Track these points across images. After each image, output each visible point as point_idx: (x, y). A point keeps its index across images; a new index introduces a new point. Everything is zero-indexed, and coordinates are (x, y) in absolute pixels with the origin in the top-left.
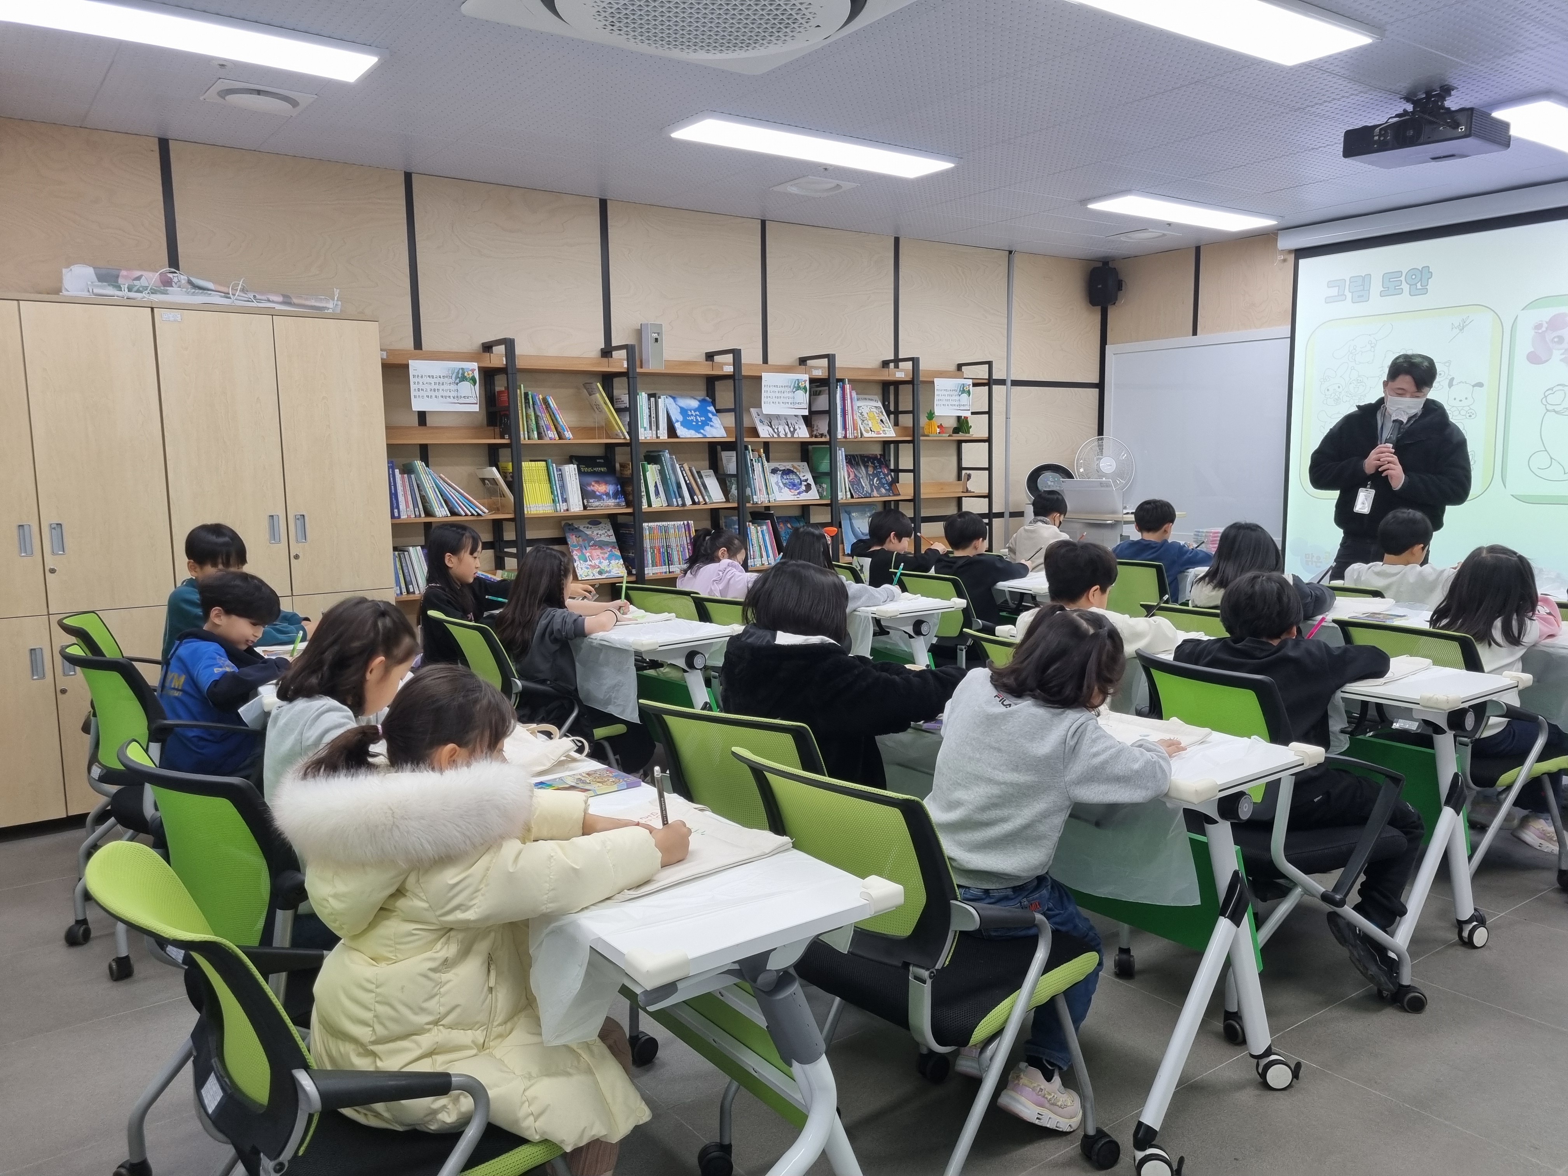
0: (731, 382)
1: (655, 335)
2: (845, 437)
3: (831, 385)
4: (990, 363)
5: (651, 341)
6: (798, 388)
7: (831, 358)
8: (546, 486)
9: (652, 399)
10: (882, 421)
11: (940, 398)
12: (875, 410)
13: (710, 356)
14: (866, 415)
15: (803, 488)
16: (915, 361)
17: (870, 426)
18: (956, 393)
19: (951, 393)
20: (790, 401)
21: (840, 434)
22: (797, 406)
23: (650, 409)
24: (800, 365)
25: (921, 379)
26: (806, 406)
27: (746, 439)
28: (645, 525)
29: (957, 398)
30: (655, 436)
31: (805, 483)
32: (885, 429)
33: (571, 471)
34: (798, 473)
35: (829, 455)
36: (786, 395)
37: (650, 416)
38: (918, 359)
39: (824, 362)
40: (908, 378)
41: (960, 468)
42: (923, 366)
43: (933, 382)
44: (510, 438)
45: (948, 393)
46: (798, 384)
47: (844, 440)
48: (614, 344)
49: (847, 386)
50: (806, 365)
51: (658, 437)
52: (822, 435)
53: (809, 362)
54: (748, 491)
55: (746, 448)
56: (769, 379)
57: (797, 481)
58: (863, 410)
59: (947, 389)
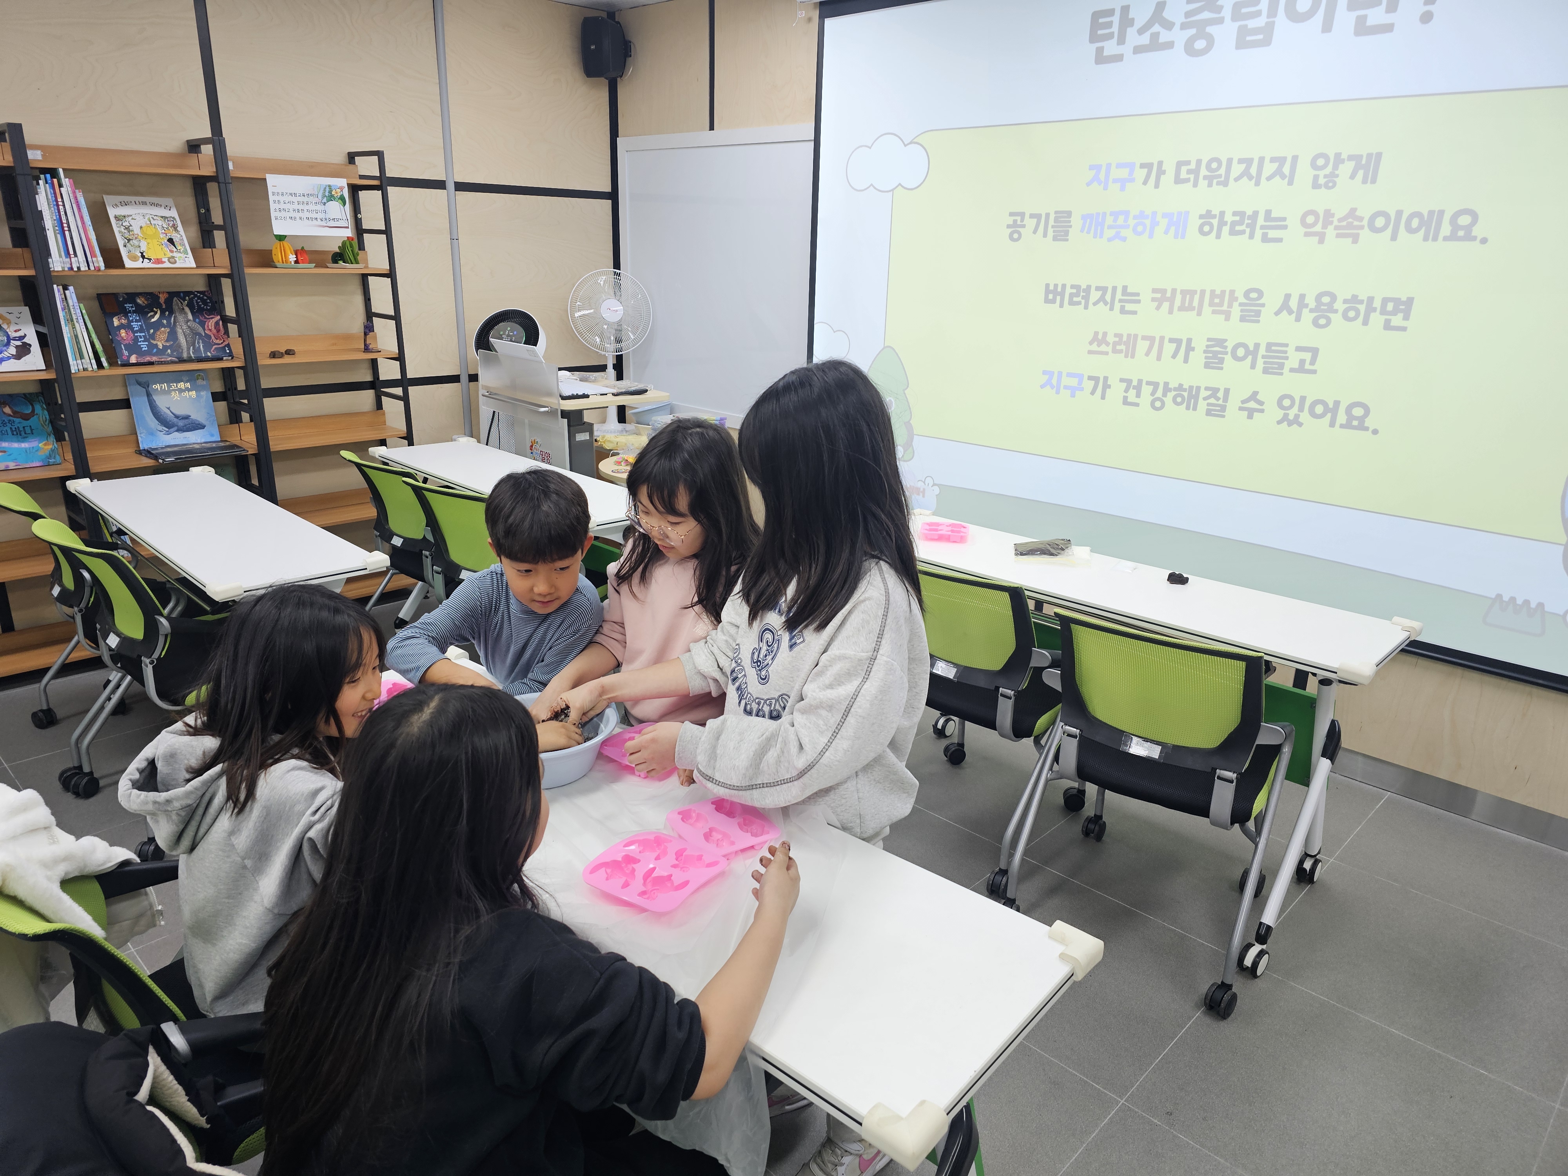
2: (73, 268)
4: (379, 154)
7: (13, 132)
10: (171, 241)
11: (282, 206)
12: (160, 223)
14: (136, 230)
15: (12, 350)
16: (215, 143)
17: (143, 248)
18: (316, 200)
19: (305, 199)
21: (57, 263)
25: (237, 176)
29: (320, 207)
31: (20, 342)
32: (175, 254)
34: (4, 326)
42: (232, 153)
43: (266, 179)
45: (299, 198)
47: (75, 276)
49: (64, 181)
57: (5, 339)
58: (132, 222)
59: (297, 192)
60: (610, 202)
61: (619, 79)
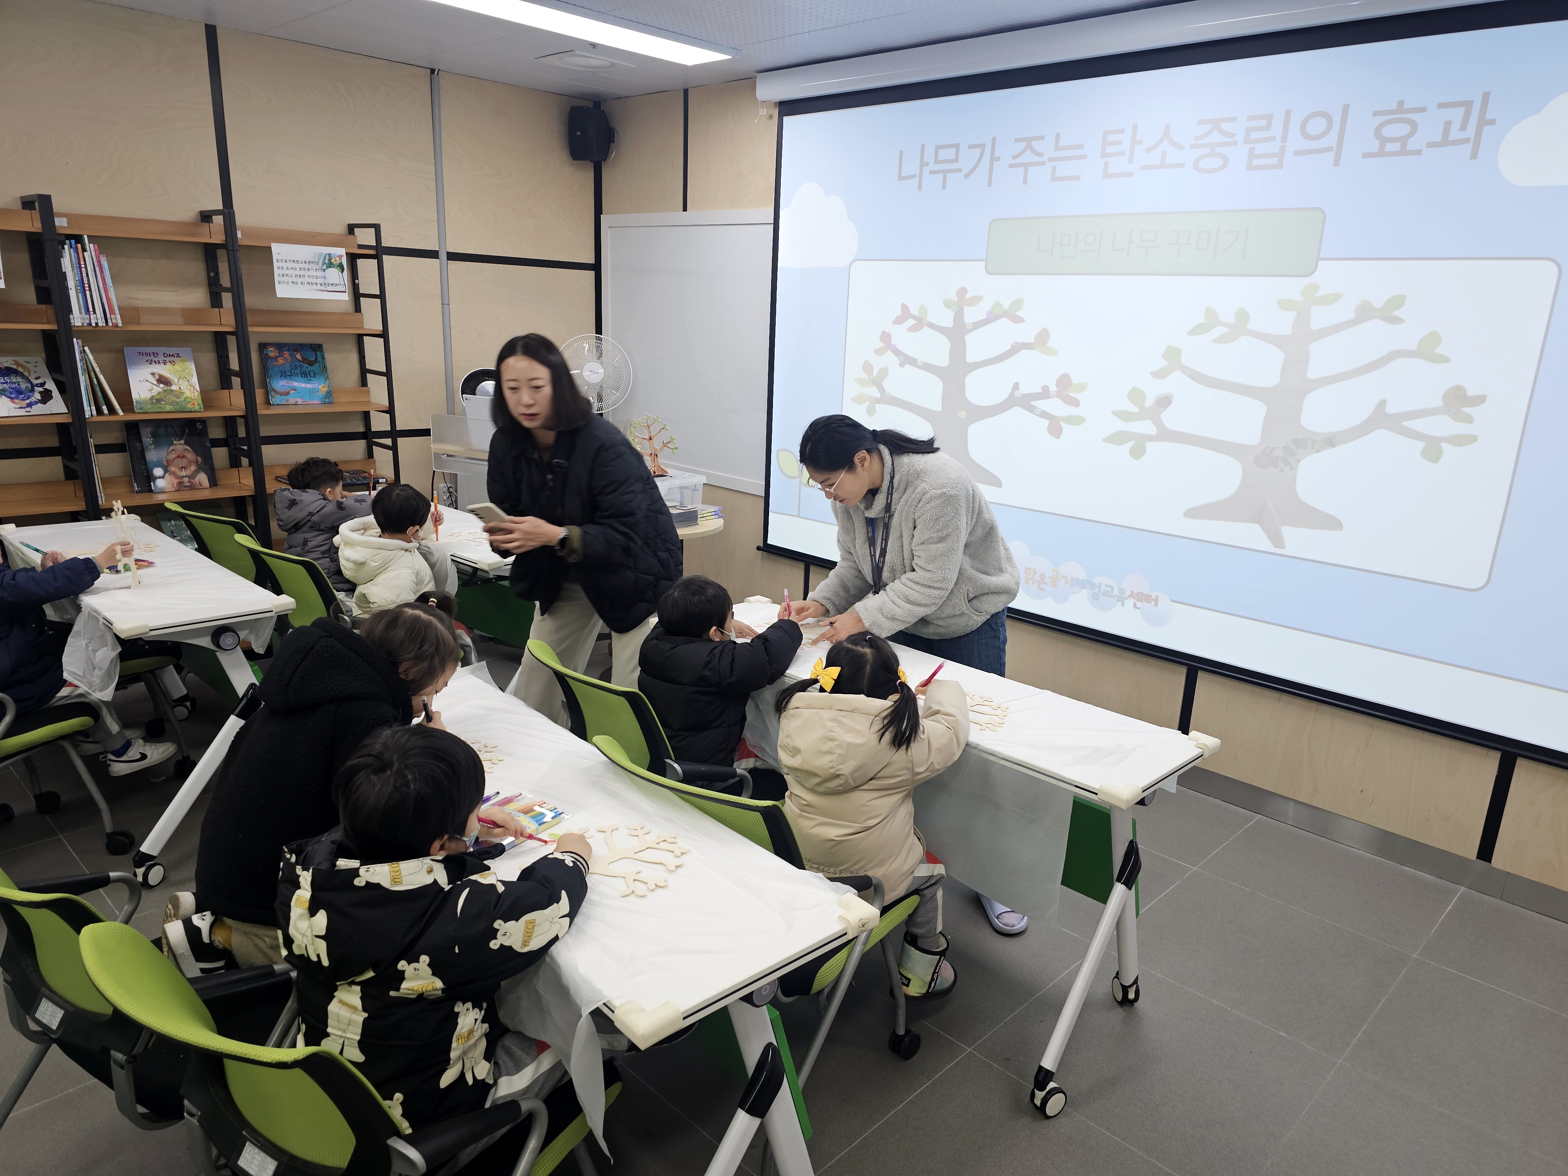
2: (89, 323)
7: (43, 200)
11: (286, 272)
15: (38, 396)
16: (225, 215)
18: (317, 267)
19: (307, 266)
21: (77, 319)
24: (24, 208)
25: (245, 244)
29: (320, 273)
31: (41, 389)
34: (26, 374)
42: (241, 224)
43: (270, 248)
45: (303, 266)
47: (88, 328)
49: (90, 247)
50: (34, 209)
57: (24, 386)
59: (300, 260)
60: (593, 272)
61: (603, 162)
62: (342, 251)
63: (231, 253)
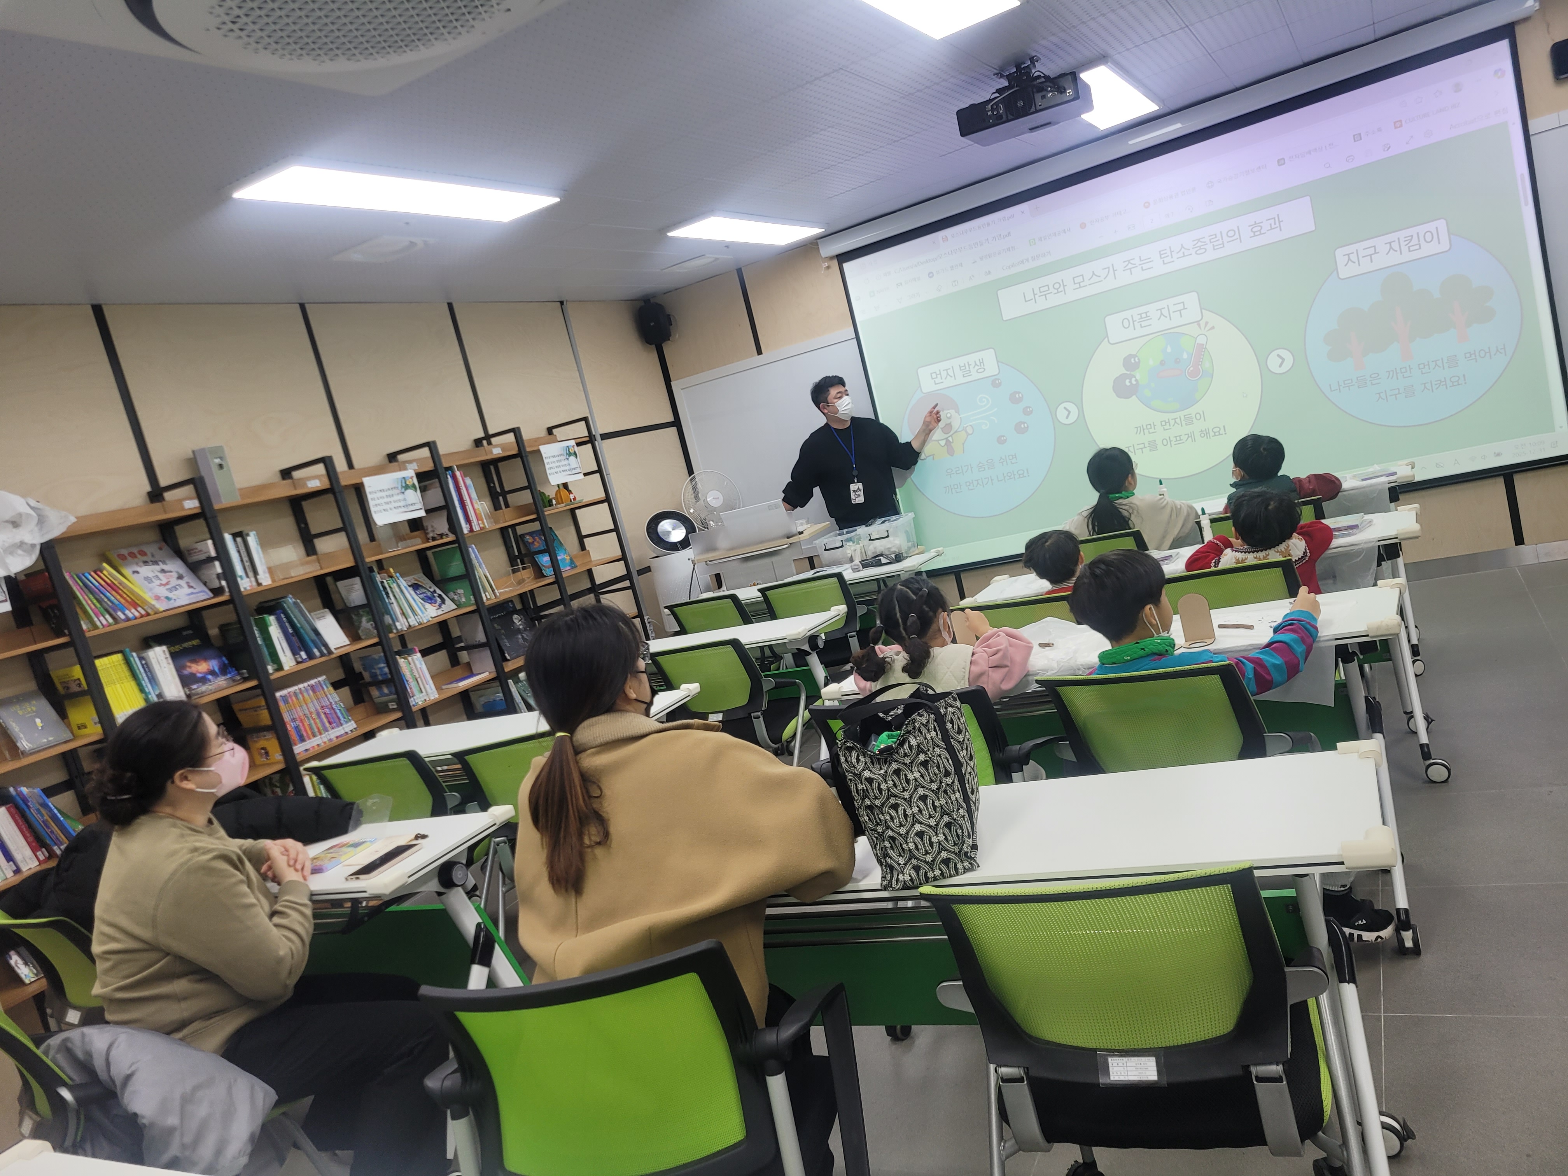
0: (330, 496)
1: (217, 461)
2: (471, 530)
3: (441, 475)
4: (583, 420)
5: (215, 469)
6: (407, 487)
7: (432, 445)
8: (133, 684)
9: (239, 540)
11: (551, 465)
13: (286, 474)
15: (439, 600)
16: (516, 431)
18: (564, 457)
19: (559, 458)
20: (402, 504)
21: (466, 530)
22: (412, 508)
23: (239, 552)
24: (390, 462)
25: (528, 449)
26: (420, 506)
27: (368, 560)
28: (278, 694)
29: (566, 462)
30: (254, 584)
31: (437, 595)
33: (159, 656)
34: (424, 586)
35: (458, 555)
36: (396, 498)
37: (242, 560)
38: (518, 428)
39: (425, 452)
40: (514, 451)
41: (581, 538)
42: (526, 435)
43: (539, 451)
44: (70, 635)
45: (557, 459)
46: (405, 483)
47: (471, 534)
48: (163, 482)
49: (458, 474)
50: (396, 461)
51: (259, 584)
52: (441, 536)
53: (400, 457)
54: (388, 619)
55: (371, 570)
56: (371, 484)
57: (429, 594)
59: (554, 455)
60: (675, 428)
61: (663, 345)
62: (573, 443)
63: (525, 458)
